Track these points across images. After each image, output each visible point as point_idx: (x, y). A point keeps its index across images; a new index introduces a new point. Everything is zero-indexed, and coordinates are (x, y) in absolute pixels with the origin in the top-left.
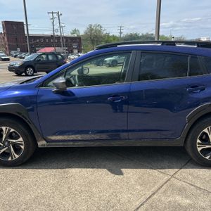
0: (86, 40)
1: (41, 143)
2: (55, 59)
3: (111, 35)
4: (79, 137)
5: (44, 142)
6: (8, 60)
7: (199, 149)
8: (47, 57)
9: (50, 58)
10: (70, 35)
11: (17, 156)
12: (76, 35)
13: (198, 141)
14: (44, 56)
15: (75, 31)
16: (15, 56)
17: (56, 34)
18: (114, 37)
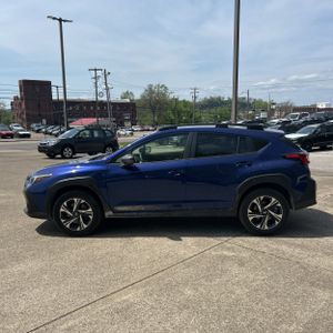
0: (144, 107)
1: (109, 214)
2: (102, 136)
3: (180, 99)
4: (142, 208)
5: (111, 213)
6: (28, 136)
7: (251, 219)
8: (92, 134)
9: (96, 134)
10: (120, 100)
11: (85, 226)
12: (128, 100)
13: (249, 211)
14: (87, 132)
15: (126, 95)
16: (38, 131)
17: (100, 99)
18: (185, 103)
